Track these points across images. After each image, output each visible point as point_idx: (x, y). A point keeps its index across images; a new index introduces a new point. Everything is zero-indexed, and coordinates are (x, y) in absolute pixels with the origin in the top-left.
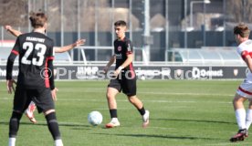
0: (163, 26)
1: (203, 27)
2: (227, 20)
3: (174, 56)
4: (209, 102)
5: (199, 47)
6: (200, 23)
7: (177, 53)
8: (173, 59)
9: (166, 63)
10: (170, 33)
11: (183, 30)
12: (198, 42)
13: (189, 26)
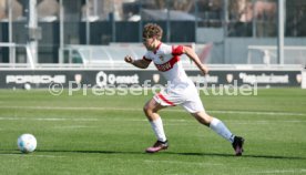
0: (57, 14)
1: (111, 15)
2: (145, 6)
3: (71, 55)
4: (117, 119)
5: (106, 43)
6: (107, 10)
7: (75, 52)
8: (70, 60)
9: (61, 66)
10: (65, 24)
11: (84, 20)
12: (104, 37)
13: (92, 14)
